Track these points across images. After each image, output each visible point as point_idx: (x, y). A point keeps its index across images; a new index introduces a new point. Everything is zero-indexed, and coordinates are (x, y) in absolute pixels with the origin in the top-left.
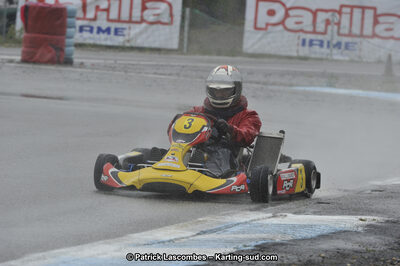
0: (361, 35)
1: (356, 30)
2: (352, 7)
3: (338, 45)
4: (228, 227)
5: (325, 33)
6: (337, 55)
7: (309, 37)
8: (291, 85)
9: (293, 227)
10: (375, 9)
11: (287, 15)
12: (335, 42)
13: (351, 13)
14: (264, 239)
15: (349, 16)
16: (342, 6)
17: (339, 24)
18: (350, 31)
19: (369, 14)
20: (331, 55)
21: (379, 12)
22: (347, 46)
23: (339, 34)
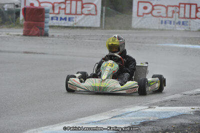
0: (190, 18)
1: (187, 15)
2: (185, 4)
3: (179, 23)
4: (126, 114)
5: (172, 17)
6: (178, 28)
7: (164, 19)
8: (156, 43)
9: (159, 113)
10: (196, 5)
11: (153, 9)
12: (177, 21)
13: (185, 7)
14: (145, 119)
15: (183, 8)
16: (180, 4)
17: (179, 12)
18: (185, 16)
19: (194, 7)
20: (175, 28)
21: (198, 6)
22: (183, 23)
23: (179, 17)
